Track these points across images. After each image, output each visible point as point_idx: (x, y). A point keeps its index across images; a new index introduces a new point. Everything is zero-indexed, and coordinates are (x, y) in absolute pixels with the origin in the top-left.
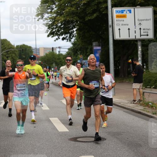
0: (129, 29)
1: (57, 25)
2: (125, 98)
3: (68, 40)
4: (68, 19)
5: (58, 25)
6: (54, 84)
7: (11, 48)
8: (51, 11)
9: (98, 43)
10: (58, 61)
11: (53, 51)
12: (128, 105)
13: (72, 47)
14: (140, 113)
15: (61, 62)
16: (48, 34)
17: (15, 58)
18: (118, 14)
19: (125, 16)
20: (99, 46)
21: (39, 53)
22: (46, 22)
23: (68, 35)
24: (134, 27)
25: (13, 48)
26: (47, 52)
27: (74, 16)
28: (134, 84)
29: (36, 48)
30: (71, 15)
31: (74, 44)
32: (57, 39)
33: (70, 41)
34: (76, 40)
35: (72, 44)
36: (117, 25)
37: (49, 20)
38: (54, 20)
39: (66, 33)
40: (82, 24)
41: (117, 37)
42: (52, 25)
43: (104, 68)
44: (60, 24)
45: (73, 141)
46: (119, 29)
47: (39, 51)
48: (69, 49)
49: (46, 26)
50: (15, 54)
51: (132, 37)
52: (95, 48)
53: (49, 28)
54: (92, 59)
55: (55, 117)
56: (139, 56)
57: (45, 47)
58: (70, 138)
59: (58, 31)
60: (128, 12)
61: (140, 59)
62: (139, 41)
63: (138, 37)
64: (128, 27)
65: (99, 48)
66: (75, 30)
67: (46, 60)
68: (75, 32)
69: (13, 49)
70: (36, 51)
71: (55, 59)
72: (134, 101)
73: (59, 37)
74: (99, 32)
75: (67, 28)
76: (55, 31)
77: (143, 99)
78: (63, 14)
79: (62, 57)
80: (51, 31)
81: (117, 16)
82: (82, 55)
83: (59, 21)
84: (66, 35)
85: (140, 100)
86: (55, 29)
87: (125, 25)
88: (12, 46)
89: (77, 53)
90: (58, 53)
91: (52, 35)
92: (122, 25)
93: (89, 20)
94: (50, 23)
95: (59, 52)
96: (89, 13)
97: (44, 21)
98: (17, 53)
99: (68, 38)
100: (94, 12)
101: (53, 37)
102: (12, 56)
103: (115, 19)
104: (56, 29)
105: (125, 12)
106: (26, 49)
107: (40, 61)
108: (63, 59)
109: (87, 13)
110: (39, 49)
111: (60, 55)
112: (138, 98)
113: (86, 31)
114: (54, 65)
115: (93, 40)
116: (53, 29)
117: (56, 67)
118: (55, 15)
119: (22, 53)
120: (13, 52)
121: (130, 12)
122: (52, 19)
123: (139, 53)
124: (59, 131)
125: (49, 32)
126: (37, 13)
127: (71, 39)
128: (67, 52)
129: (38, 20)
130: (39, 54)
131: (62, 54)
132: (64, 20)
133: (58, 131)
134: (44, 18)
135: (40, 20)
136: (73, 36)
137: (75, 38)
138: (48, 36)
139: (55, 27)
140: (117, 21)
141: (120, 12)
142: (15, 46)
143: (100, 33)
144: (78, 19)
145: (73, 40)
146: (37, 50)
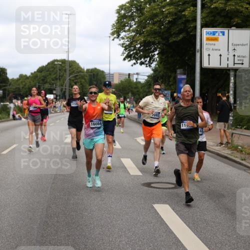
0: (221, 55)
1: (135, 47)
2: (211, 139)
3: (148, 65)
4: (149, 39)
5: (137, 46)
6: (130, 119)
7: (80, 72)
8: (129, 29)
9: (184, 70)
10: (135, 90)
11: (129, 77)
12: (214, 148)
13: (153, 74)
14: (226, 158)
15: (138, 91)
16: (124, 57)
17: (85, 85)
18: (208, 36)
19: (216, 39)
20: (184, 74)
21: (113, 79)
22: (122, 41)
23: (148, 59)
24: (227, 53)
25: (83, 72)
26: (123, 78)
27: (156, 35)
28: (218, 123)
29: (109, 73)
30: (152, 35)
31: (155, 70)
32: (135, 64)
33: (150, 66)
34: (157, 66)
35: (153, 70)
36: (206, 49)
37: (126, 40)
38: (133, 40)
39: (145, 57)
40: (164, 46)
41: (206, 64)
42: (130, 45)
43: (200, 102)
44: (139, 46)
45: (146, 186)
46: (209, 55)
47: (113, 77)
48: (148, 76)
49: (123, 47)
50: (85, 79)
51: (224, 65)
52: (179, 77)
53: (126, 49)
54: (186, 91)
55: (127, 158)
56: (231, 89)
57: (120, 72)
58: (143, 183)
59: (136, 54)
60: (221, 34)
61: (231, 92)
62: (231, 71)
63: (231, 66)
64: (219, 53)
65: (184, 77)
66: (156, 53)
67: (121, 88)
68: (156, 56)
69: (82, 74)
70: (110, 77)
71: (132, 87)
72: (221, 144)
73: (137, 61)
74: (185, 58)
75: (147, 50)
76: (133, 53)
77: (232, 141)
78: (143, 33)
79: (139, 86)
80: (129, 53)
81: (208, 39)
82: (163, 84)
83: (138, 42)
84: (146, 59)
85: (228, 143)
86: (133, 51)
87: (216, 50)
88: (82, 69)
89: (157, 81)
90: (135, 81)
91: (129, 59)
92: (213, 50)
93: (174, 42)
94: (128, 43)
95: (137, 79)
96: (174, 33)
97: (120, 40)
98: (87, 78)
99: (147, 63)
100: (180, 32)
101: (130, 61)
102: (81, 82)
103: (205, 42)
104: (135, 51)
105: (217, 34)
106: (98, 74)
107: (114, 90)
108: (142, 88)
109: (172, 33)
110: (113, 75)
111: (138, 83)
112: (225, 141)
113: (170, 56)
114: (130, 95)
115: (177, 67)
116: (130, 51)
117: (133, 98)
118: (133, 34)
119: (93, 79)
120: (83, 77)
121: (224, 35)
122: (130, 39)
123: (231, 85)
124: (131, 174)
125: (125, 55)
126: (112, 31)
127: (151, 64)
128: (146, 80)
129: (113, 40)
130: (113, 81)
131: (140, 82)
132: (144, 41)
133: (129, 174)
134: (121, 36)
135: (115, 39)
136: (153, 61)
137: (156, 63)
138: (124, 59)
139: (133, 48)
140: (207, 44)
141: (211, 33)
142: (85, 70)
143: (187, 58)
144: (161, 40)
145: (153, 65)
146: (111, 75)
